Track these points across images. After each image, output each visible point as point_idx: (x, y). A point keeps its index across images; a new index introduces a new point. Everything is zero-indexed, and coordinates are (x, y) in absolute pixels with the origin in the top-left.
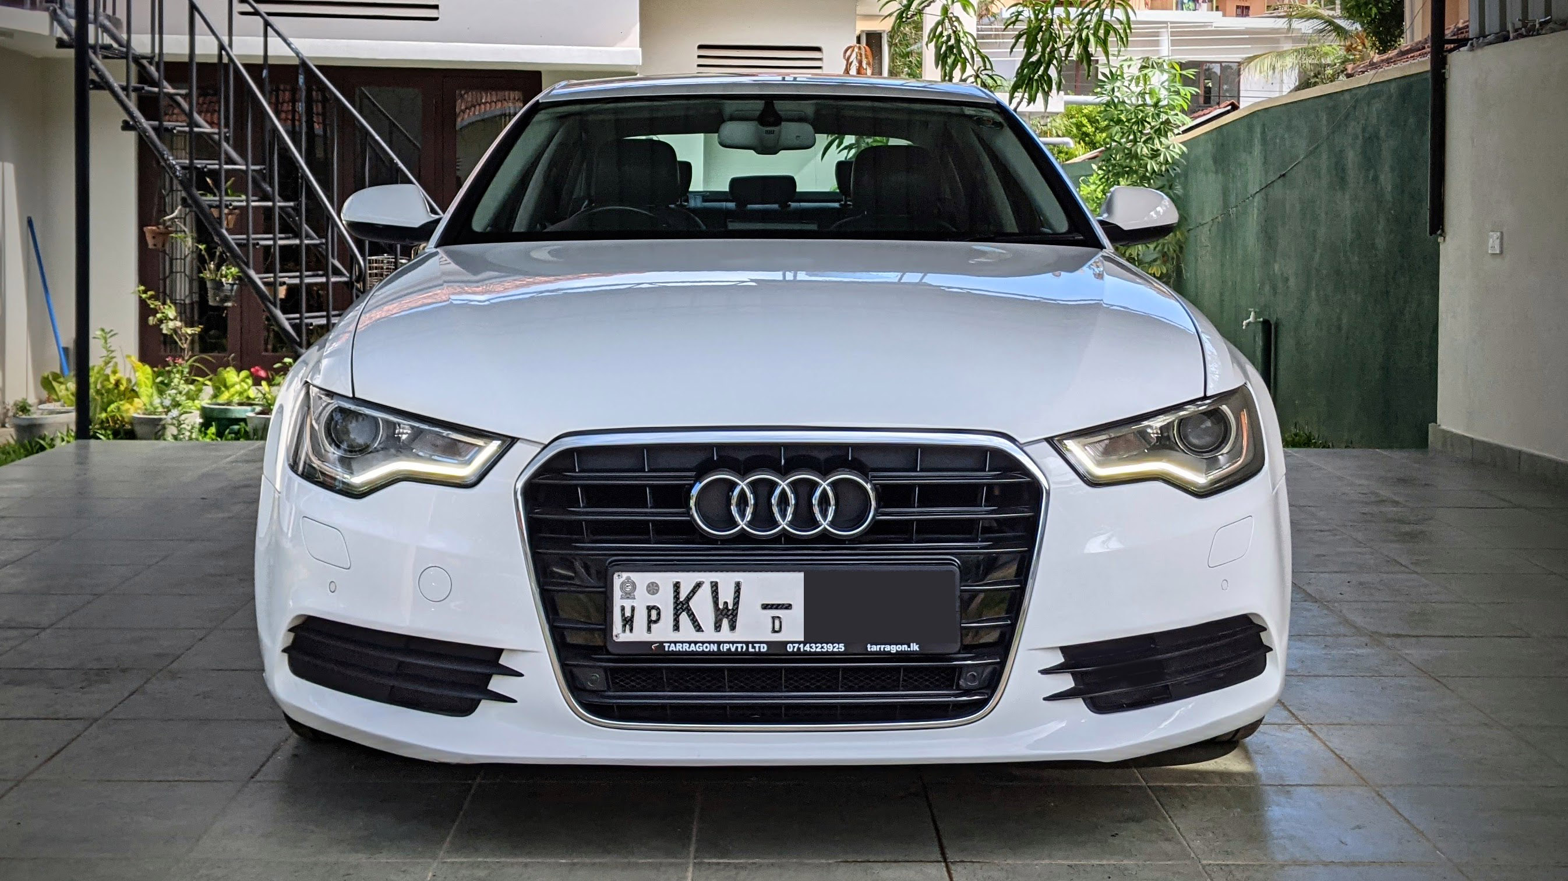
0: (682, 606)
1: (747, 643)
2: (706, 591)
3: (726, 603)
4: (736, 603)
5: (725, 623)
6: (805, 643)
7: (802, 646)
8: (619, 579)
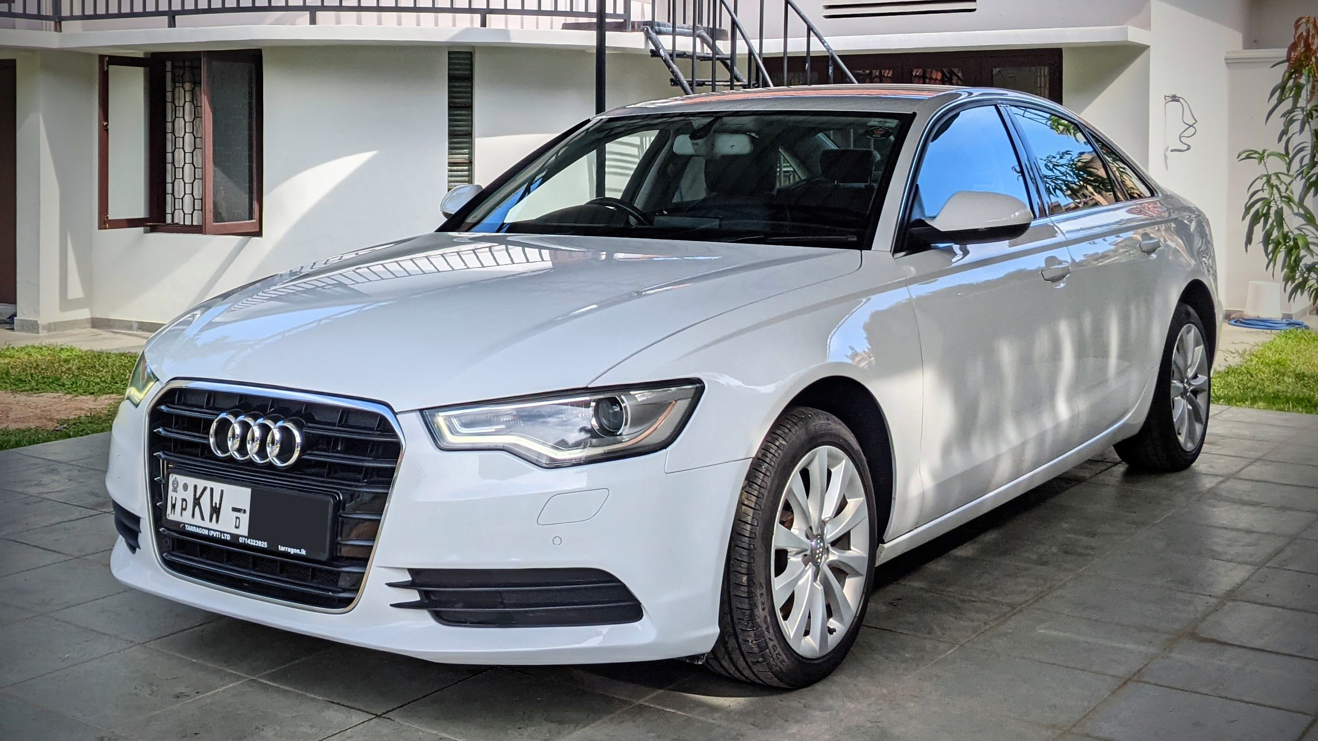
0: (197, 502)
1: (221, 532)
2: (207, 493)
3: (216, 503)
4: (220, 504)
5: (215, 516)
6: (248, 538)
7: (246, 539)
8: (172, 477)
